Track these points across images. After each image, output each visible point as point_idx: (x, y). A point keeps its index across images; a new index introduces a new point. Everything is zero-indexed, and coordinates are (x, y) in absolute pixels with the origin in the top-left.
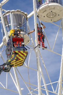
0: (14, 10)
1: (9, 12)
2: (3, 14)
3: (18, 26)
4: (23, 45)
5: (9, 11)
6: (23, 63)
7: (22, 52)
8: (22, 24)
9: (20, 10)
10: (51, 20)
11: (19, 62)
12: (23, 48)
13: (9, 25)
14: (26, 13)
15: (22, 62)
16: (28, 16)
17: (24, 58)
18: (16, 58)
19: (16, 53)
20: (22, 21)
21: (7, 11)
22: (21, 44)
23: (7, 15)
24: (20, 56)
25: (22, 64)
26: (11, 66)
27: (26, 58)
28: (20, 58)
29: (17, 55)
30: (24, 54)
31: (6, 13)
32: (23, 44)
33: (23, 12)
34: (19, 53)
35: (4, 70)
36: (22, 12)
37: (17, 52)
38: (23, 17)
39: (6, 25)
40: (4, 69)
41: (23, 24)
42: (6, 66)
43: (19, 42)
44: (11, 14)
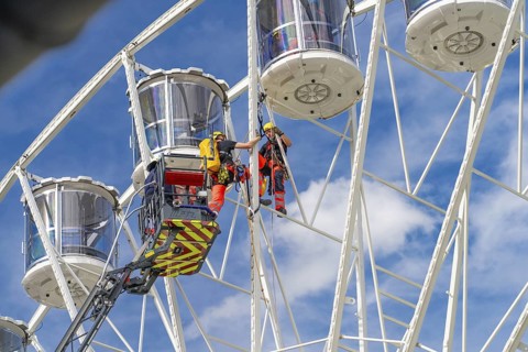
0: (178, 70)
1: (160, 75)
2: (140, 82)
3: (193, 129)
4: (204, 200)
5: (159, 71)
6: (200, 264)
7: (199, 227)
8: (204, 122)
9: (201, 70)
10: (312, 112)
11: (187, 259)
12: (200, 211)
13: (159, 122)
14: (221, 82)
15: (197, 259)
16: (230, 94)
17: (205, 246)
18: (173, 246)
19: (174, 228)
20: (205, 109)
21: (152, 72)
22: (195, 195)
23: (153, 85)
24: (190, 239)
25: (195, 268)
26: (157, 273)
27: (209, 248)
28: (188, 245)
29: (179, 236)
30: (205, 231)
31: (148, 78)
32: (203, 193)
33: (213, 77)
34: (187, 229)
35: (130, 287)
36: (208, 75)
37: (178, 222)
38: (213, 95)
39: (146, 122)
40: (129, 283)
41: (211, 122)
42: (136, 274)
43: (187, 189)
44: (169, 82)
